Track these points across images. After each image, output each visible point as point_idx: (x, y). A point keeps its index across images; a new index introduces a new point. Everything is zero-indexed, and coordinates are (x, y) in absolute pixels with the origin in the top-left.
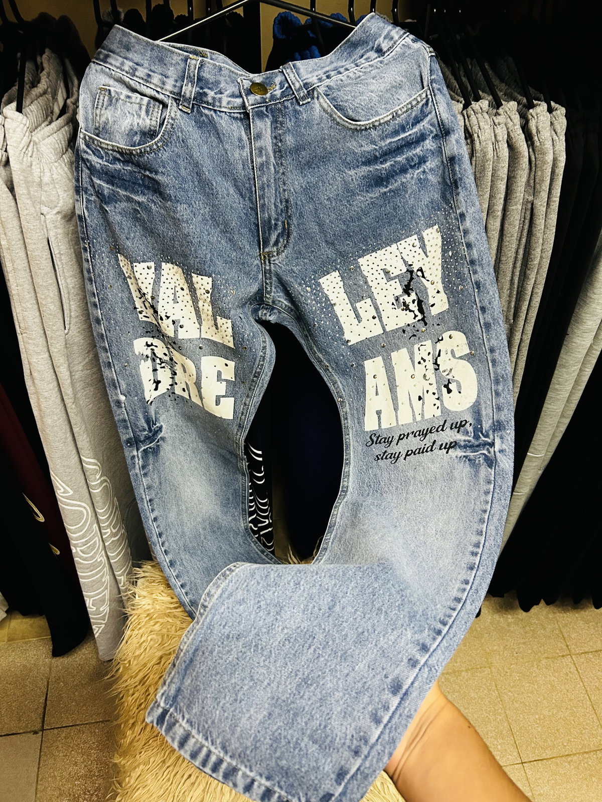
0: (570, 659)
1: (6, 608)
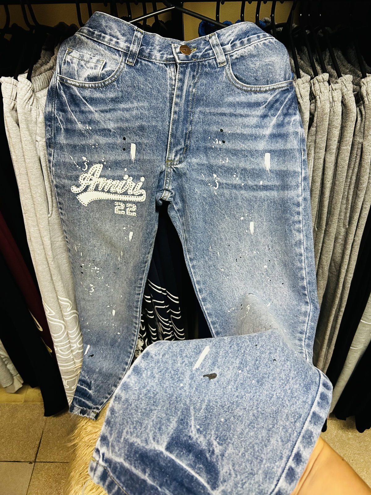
1: (22, 382)
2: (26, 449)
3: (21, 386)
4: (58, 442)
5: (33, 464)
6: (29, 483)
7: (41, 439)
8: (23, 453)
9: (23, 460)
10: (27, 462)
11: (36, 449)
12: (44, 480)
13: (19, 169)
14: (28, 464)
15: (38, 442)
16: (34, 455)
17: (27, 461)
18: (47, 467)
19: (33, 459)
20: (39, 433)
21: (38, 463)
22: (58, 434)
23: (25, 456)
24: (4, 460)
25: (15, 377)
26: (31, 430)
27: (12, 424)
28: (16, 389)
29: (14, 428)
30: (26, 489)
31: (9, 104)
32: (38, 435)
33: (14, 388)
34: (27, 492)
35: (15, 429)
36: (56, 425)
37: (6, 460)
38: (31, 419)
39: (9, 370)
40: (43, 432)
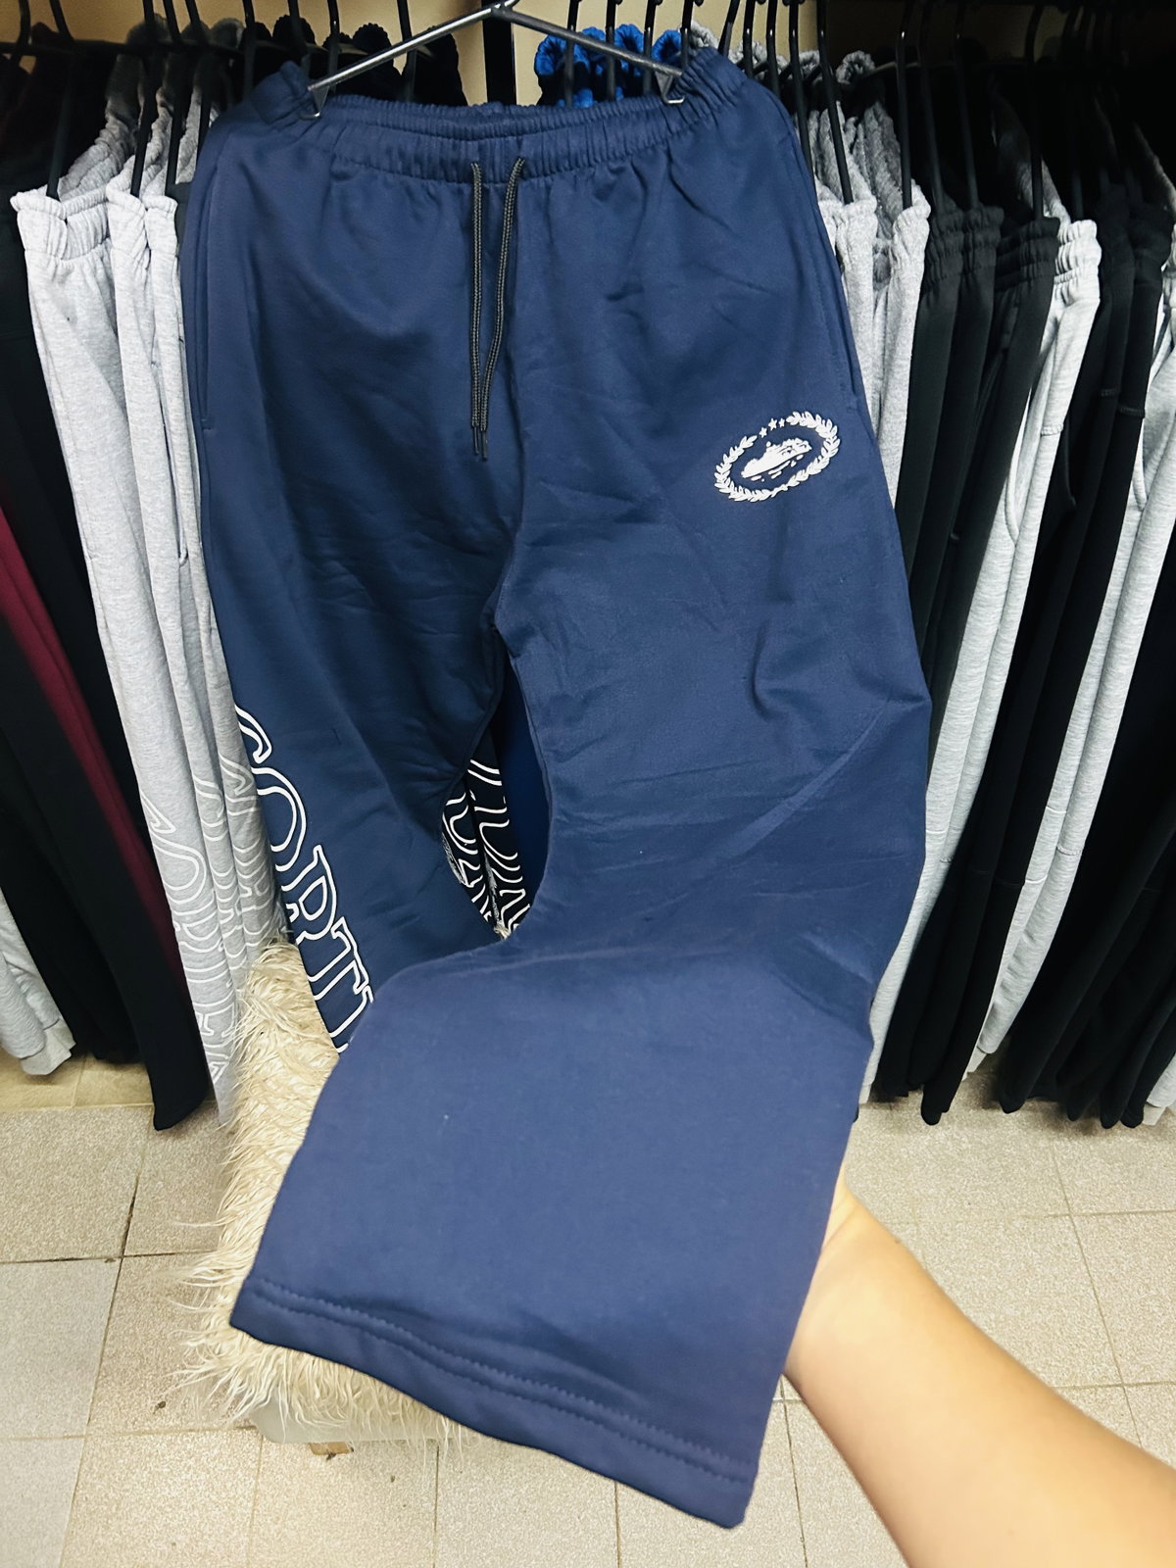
0: (1069, 1224)
1: (71, 1044)
2: (94, 1226)
3: (69, 1055)
4: (184, 1202)
5: (118, 1261)
6: (111, 1312)
7: (134, 1198)
8: (85, 1237)
9: (86, 1256)
10: (100, 1258)
11: (121, 1225)
12: (149, 1300)
13: (74, 440)
14: (102, 1264)
15: (125, 1207)
16: (118, 1241)
17: (98, 1255)
18: (156, 1267)
19: (117, 1250)
20: (128, 1183)
21: (131, 1260)
22: (180, 1182)
23: (91, 1246)
24: (32, 1259)
25: (48, 1032)
26: (103, 1176)
27: (48, 1164)
28: (55, 1065)
29: (53, 1174)
30: (103, 1328)
31: (44, 265)
32: (124, 1188)
33: (49, 1060)
34: (106, 1334)
35: (57, 1177)
36: (173, 1159)
37: (39, 1258)
38: (100, 1149)
39: (32, 1011)
40: (137, 1181)
